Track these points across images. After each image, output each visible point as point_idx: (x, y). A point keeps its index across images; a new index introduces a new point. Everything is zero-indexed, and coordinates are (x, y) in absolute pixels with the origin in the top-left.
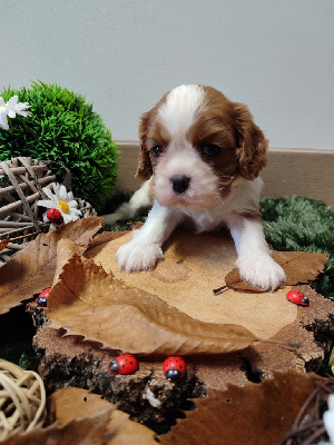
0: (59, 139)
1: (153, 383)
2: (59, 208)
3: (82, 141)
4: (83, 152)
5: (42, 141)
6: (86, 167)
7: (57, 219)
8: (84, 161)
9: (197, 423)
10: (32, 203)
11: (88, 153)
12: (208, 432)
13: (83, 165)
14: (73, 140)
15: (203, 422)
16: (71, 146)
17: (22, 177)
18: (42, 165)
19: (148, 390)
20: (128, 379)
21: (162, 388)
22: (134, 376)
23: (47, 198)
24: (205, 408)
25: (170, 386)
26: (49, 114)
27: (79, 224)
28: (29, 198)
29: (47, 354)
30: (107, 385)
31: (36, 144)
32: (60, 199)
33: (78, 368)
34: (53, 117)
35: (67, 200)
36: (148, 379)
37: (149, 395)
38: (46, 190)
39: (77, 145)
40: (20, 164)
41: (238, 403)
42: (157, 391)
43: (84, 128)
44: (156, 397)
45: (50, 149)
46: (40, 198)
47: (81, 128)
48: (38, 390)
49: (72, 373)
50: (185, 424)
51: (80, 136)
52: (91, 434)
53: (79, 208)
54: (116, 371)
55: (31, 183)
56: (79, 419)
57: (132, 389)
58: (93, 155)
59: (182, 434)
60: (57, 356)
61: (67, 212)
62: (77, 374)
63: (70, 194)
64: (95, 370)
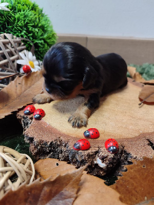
0: (26, 25)
1: (101, 154)
2: (29, 65)
3: (39, 27)
4: (40, 34)
5: (16, 26)
6: (41, 44)
7: (28, 71)
8: (41, 40)
9: (129, 179)
10: (13, 61)
11: (42, 35)
12: (135, 184)
13: (40, 42)
14: (34, 27)
15: (131, 178)
16: (33, 30)
17: (7, 46)
18: (18, 39)
19: (98, 159)
20: (86, 152)
21: (106, 157)
22: (89, 151)
23: (22, 59)
24: (132, 171)
25: (111, 156)
26: (20, 11)
27: (38, 73)
28: (12, 58)
29: (35, 140)
30: (74, 157)
31: (12, 28)
32: (29, 60)
33: (54, 148)
34: (22, 12)
35: (33, 61)
36: (97, 152)
37: (99, 161)
38: (21, 54)
39: (37, 30)
40: (5, 38)
41: (149, 167)
42: (103, 159)
43: (39, 21)
44: (103, 162)
45: (21, 32)
46: (18, 59)
47: (38, 20)
48: (30, 166)
49: (50, 151)
50: (122, 179)
51: (38, 25)
52: (71, 183)
53: (39, 65)
54: (79, 149)
55: (13, 50)
56: (63, 174)
57: (89, 158)
58: (45, 36)
59: (121, 185)
60: (41, 141)
61: (33, 67)
62: (53, 151)
63: (35, 57)
64: (63, 149)
